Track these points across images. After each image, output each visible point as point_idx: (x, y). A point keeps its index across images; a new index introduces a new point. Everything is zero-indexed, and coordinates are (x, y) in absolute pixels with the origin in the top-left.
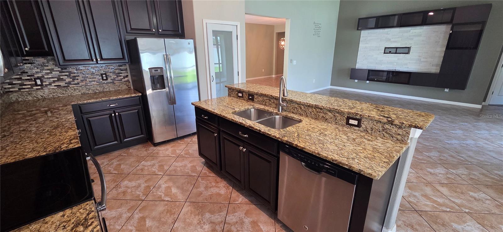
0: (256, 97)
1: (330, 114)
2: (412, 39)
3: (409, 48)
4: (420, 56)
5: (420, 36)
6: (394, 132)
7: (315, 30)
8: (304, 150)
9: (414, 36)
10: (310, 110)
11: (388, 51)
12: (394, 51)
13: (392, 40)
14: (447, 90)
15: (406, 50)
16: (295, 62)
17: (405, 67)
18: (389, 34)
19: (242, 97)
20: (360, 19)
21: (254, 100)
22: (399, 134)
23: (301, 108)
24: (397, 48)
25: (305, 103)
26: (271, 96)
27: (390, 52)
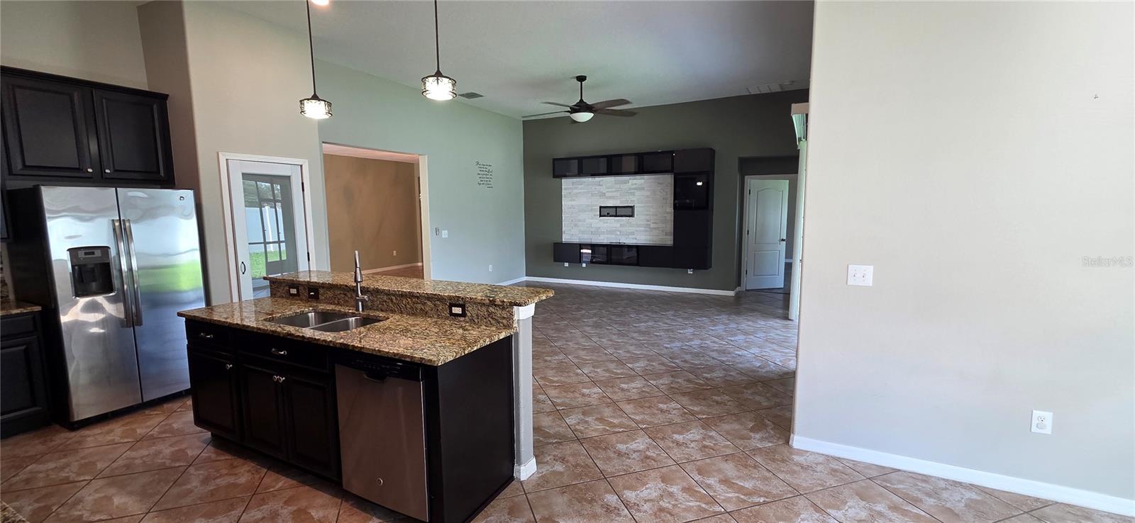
0: (321, 291)
1: (429, 303)
2: (633, 194)
3: (631, 207)
4: (648, 221)
5: (643, 189)
6: (499, 315)
7: (481, 176)
8: (363, 350)
9: (634, 189)
10: (404, 302)
11: (605, 212)
12: (612, 212)
13: (607, 194)
14: (690, 272)
15: (628, 211)
16: (445, 234)
17: (633, 239)
18: (602, 185)
19: (298, 294)
20: (554, 160)
21: (318, 298)
22: (504, 318)
23: (392, 301)
24: (616, 207)
25: (395, 291)
26: (346, 286)
27: (608, 215)
